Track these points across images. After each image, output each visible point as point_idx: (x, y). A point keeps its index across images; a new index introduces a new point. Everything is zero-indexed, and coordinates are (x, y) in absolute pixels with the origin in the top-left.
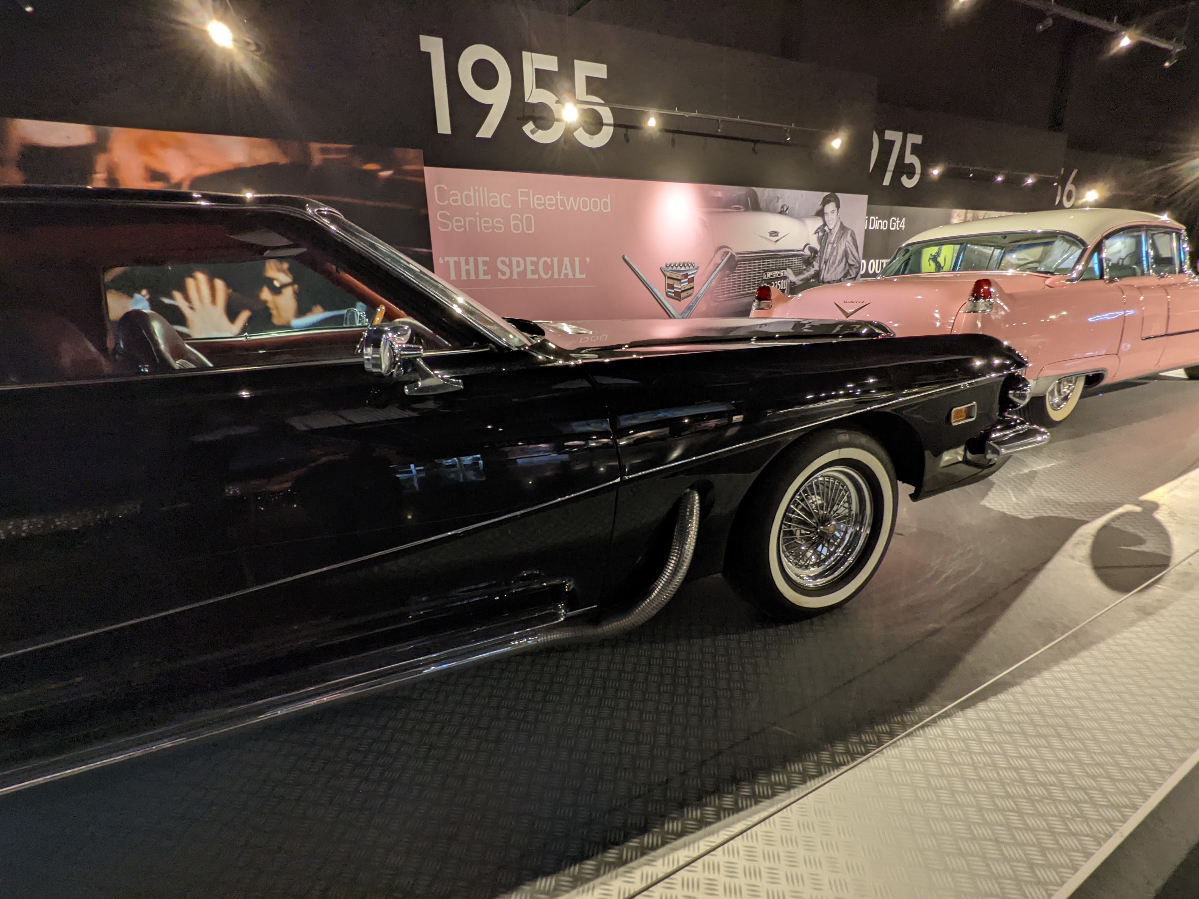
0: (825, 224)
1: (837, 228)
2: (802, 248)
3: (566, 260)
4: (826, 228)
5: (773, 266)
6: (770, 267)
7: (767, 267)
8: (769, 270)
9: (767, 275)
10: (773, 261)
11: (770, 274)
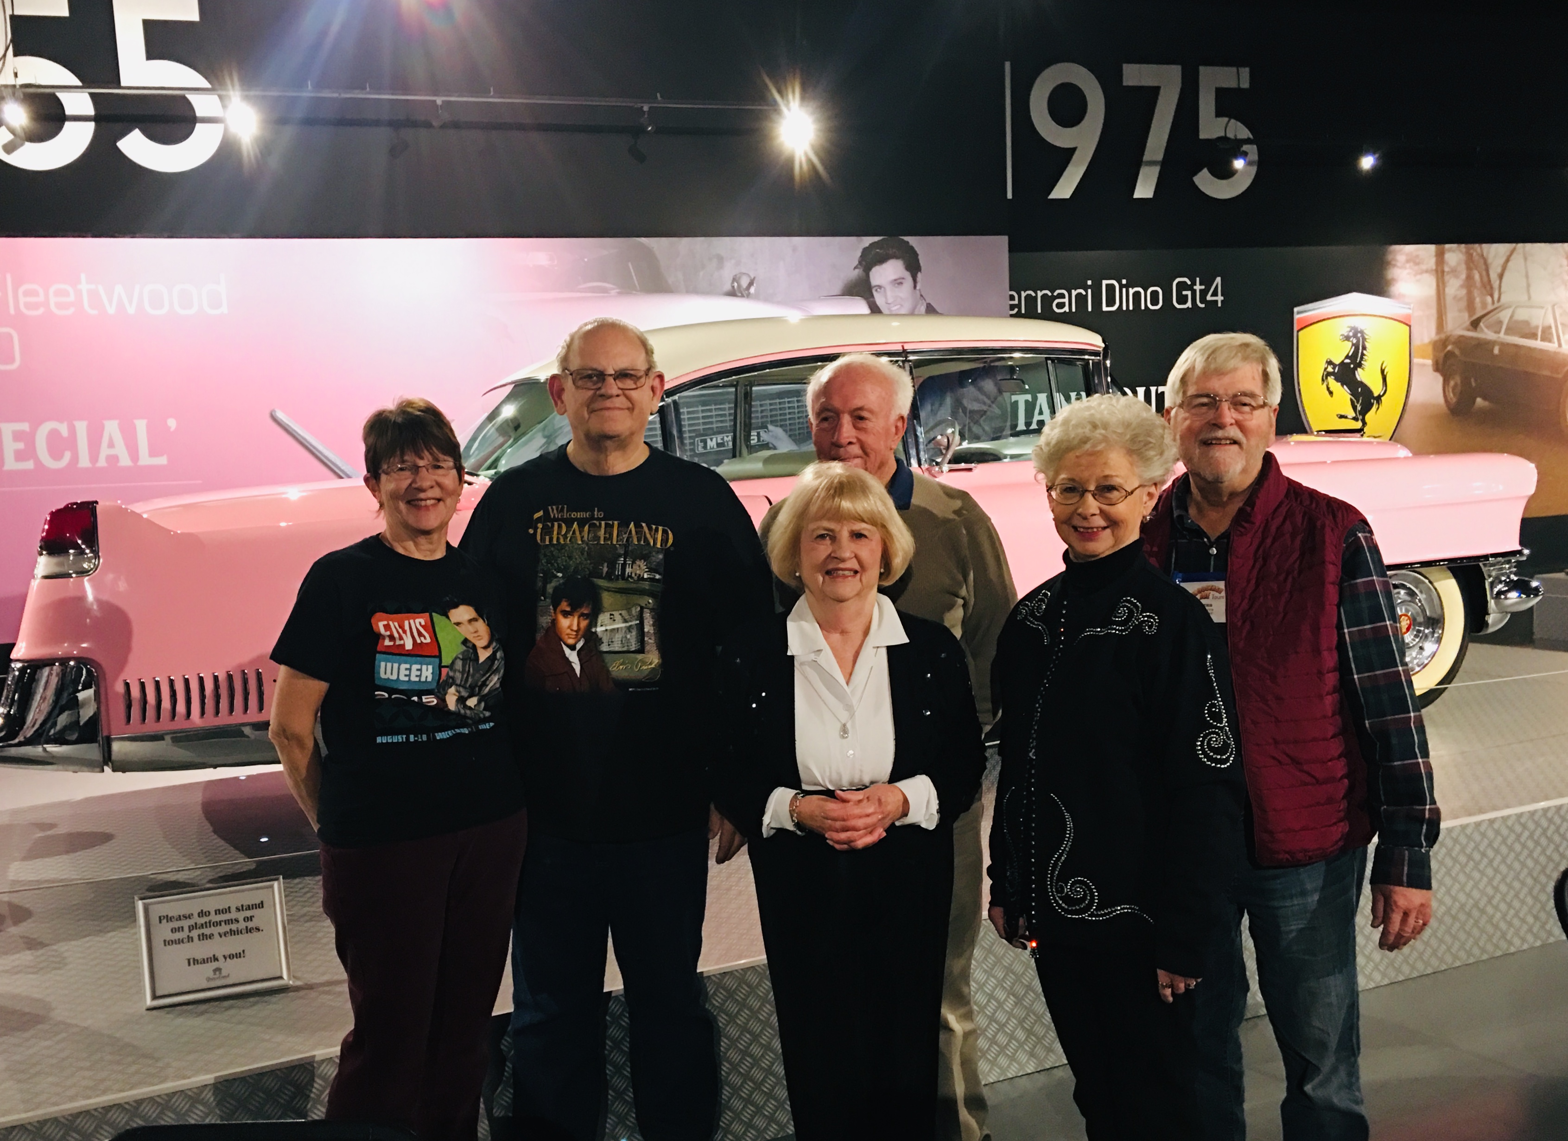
3: (112, 428)
5: (721, 422)
6: (712, 423)
7: (704, 424)
8: (710, 432)
9: (705, 442)
10: (720, 409)
11: (714, 440)
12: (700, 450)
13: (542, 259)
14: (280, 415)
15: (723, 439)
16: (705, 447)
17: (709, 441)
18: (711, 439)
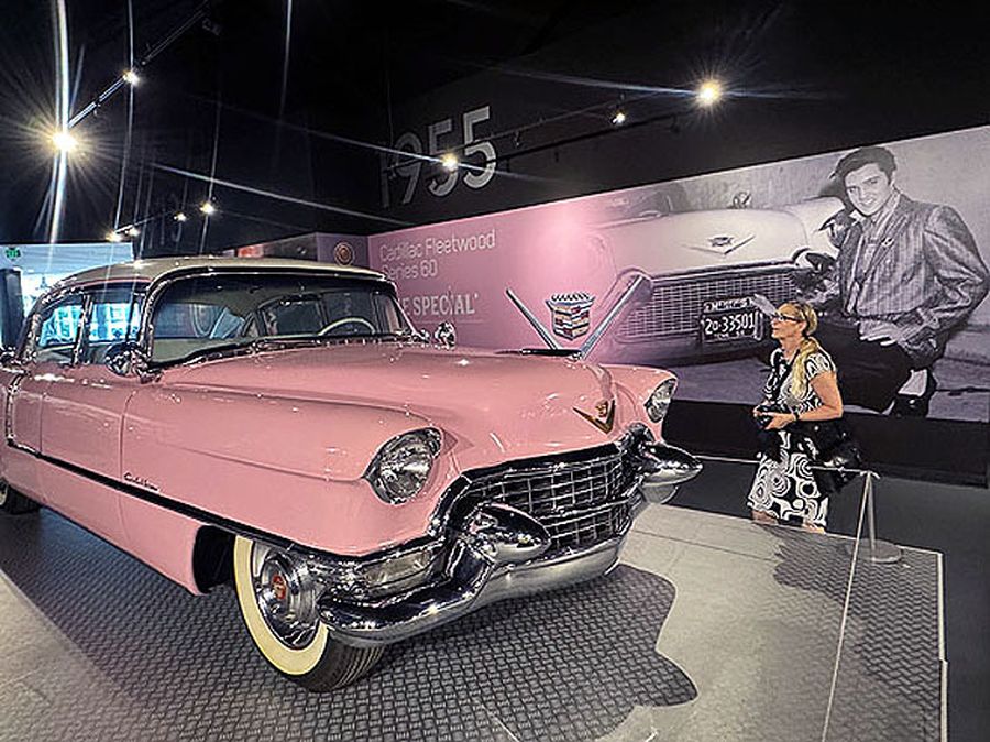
0: (850, 207)
1: (890, 211)
2: (790, 258)
3: (459, 298)
4: (855, 215)
5: (722, 292)
6: (716, 293)
7: (710, 294)
8: (715, 299)
9: (710, 306)
10: (722, 284)
11: (717, 304)
13: (621, 202)
14: (510, 292)
15: (722, 304)
16: (710, 309)
17: (713, 305)
18: (715, 304)
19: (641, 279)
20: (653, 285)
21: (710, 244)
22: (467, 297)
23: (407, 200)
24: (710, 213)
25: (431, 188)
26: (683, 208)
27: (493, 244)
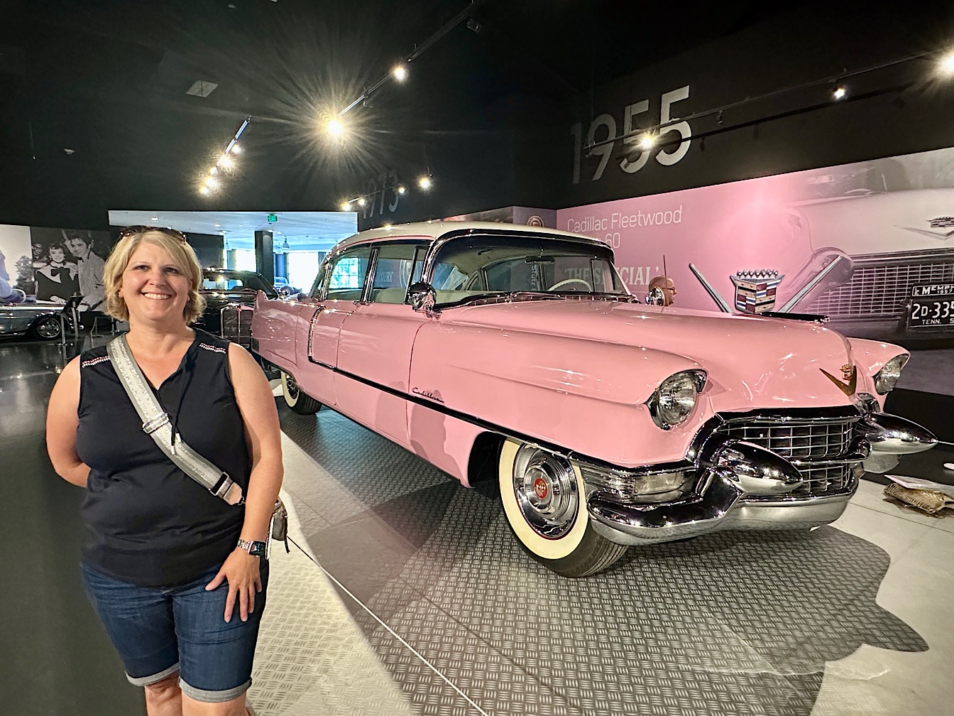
5: (937, 276)
6: (929, 277)
7: (921, 277)
8: (927, 282)
9: (921, 289)
10: (938, 268)
11: (929, 288)
12: (916, 294)
13: (825, 179)
14: (693, 266)
15: (936, 288)
16: (920, 293)
17: (924, 288)
18: (926, 288)
19: (839, 258)
20: (853, 265)
21: (930, 224)
22: (648, 268)
23: (598, 176)
24: (934, 192)
25: (622, 165)
26: (900, 185)
27: (680, 221)
